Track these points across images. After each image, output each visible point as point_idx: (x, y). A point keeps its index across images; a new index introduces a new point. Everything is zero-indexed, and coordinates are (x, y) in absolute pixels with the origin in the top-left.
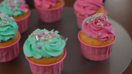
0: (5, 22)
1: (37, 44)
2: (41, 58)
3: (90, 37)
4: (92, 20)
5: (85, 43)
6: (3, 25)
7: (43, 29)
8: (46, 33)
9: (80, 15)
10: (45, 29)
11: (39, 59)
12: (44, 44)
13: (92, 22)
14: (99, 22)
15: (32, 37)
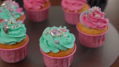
0: (16, 25)
1: (54, 40)
2: (59, 52)
3: (90, 28)
4: (90, 13)
5: (87, 34)
6: (16, 28)
7: (53, 27)
8: (58, 29)
9: (69, 11)
10: (54, 27)
11: (57, 53)
12: (60, 39)
13: (90, 15)
14: (96, 15)
15: (47, 35)
